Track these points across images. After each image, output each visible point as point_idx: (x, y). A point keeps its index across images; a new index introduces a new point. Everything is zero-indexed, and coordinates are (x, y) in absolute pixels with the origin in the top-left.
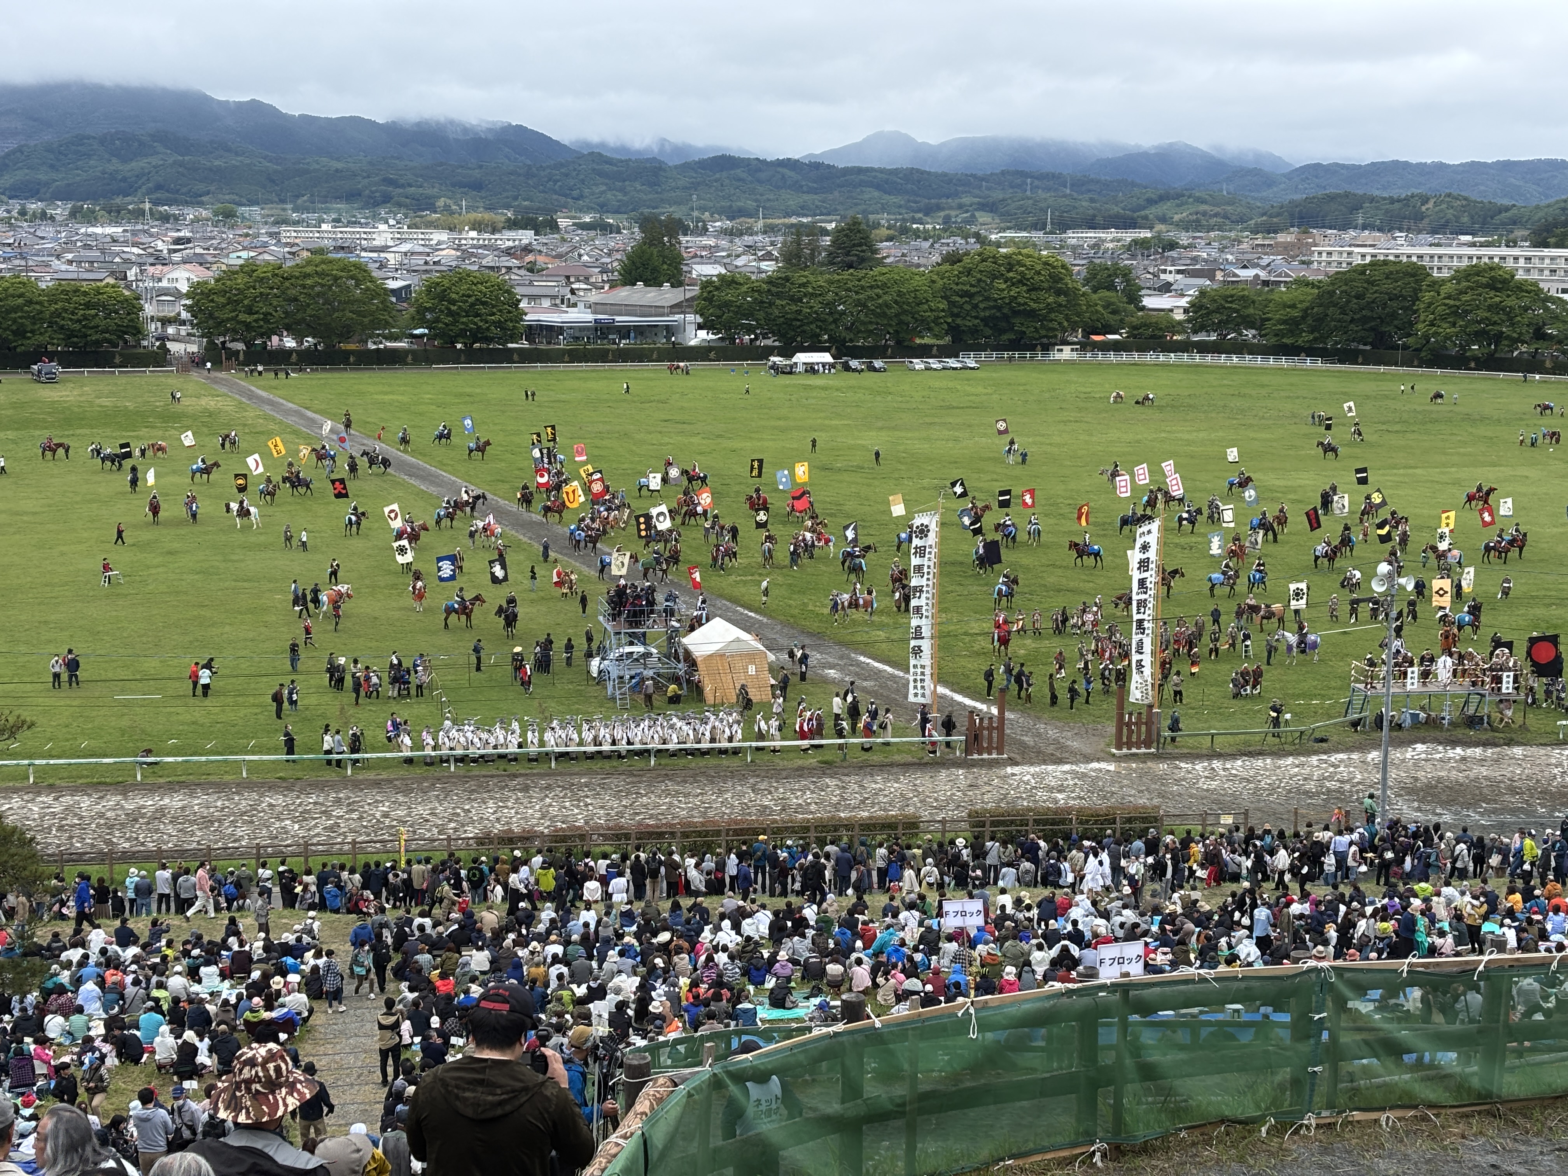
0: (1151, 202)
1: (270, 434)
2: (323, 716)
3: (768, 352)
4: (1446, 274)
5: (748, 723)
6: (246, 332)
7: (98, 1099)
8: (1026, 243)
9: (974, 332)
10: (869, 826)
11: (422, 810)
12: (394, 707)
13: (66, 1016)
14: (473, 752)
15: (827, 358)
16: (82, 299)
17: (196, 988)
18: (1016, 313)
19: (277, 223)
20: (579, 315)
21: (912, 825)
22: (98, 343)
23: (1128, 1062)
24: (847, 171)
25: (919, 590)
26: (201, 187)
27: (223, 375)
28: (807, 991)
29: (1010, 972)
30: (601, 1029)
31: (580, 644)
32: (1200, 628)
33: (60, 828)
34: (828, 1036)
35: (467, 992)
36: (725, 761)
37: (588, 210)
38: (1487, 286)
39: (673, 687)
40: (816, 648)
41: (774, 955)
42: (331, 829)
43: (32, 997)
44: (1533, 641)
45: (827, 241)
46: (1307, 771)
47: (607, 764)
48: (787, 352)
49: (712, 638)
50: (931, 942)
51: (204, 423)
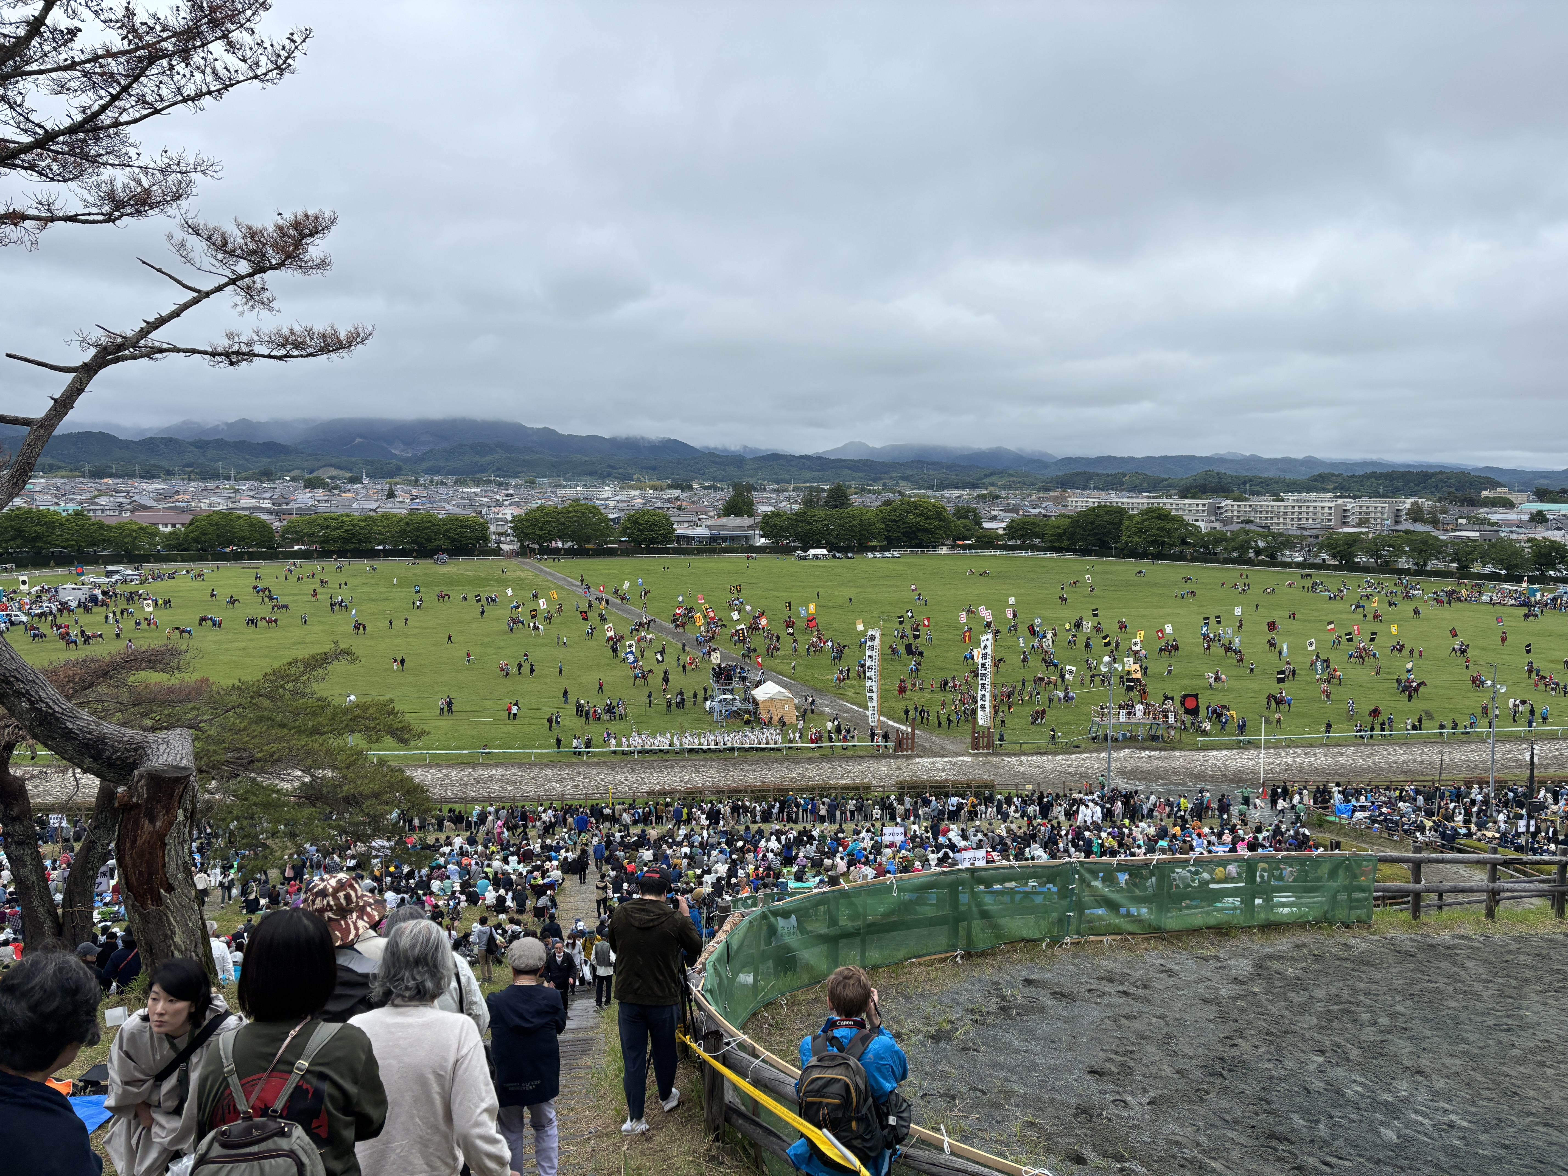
0: (986, 476)
1: (550, 589)
2: (572, 729)
3: (795, 549)
4: (1135, 512)
5: (784, 734)
6: (539, 539)
7: (456, 923)
8: (924, 496)
9: (898, 539)
10: (845, 788)
11: (621, 778)
12: (608, 725)
13: (442, 881)
14: (647, 748)
15: (825, 552)
16: (460, 524)
17: (506, 867)
18: (919, 530)
19: (555, 486)
20: (702, 531)
21: (868, 788)
22: (467, 545)
23: (974, 909)
24: (835, 461)
25: (871, 667)
26: (519, 469)
27: (527, 560)
28: (814, 873)
29: (918, 864)
30: (707, 889)
31: (701, 694)
32: (1014, 688)
33: (441, 786)
34: (821, 893)
35: (642, 870)
36: (773, 754)
37: (708, 480)
38: (1157, 518)
39: (747, 716)
40: (819, 696)
41: (797, 854)
42: (575, 787)
43: (425, 871)
44: (1185, 696)
45: (825, 495)
46: (1069, 762)
47: (713, 755)
48: (805, 549)
49: (767, 691)
50: (877, 849)
51: (518, 584)
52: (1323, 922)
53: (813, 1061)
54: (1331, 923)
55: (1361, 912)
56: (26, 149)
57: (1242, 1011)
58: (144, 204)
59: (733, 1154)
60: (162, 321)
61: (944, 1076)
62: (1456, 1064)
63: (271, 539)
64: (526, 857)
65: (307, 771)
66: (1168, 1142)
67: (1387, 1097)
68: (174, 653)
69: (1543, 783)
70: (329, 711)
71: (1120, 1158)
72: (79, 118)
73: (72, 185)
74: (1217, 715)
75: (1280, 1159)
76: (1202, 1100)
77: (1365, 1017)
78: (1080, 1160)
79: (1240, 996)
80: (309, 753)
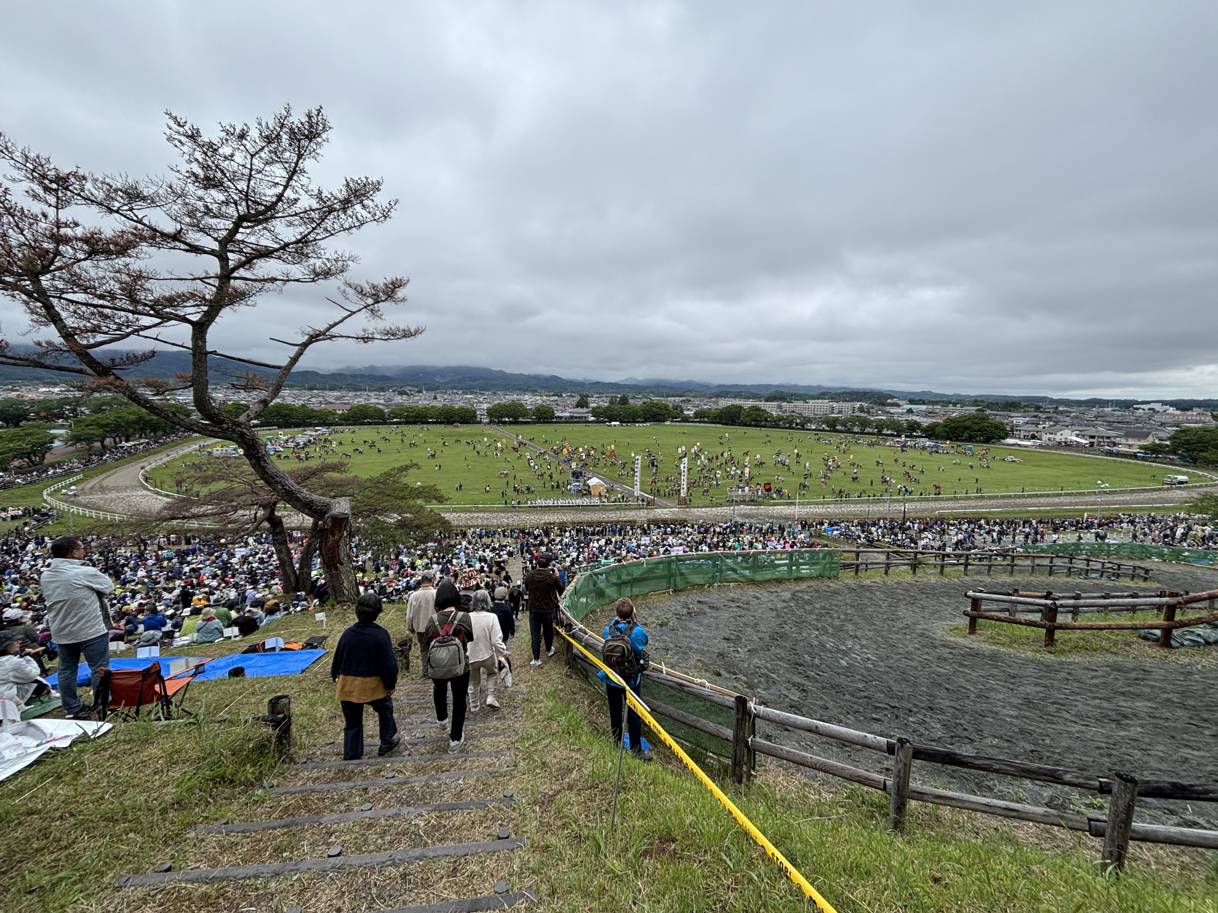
0: (685, 392)
1: (502, 438)
2: (512, 497)
3: (605, 422)
4: (747, 407)
5: (601, 499)
6: (498, 417)
8: (660, 400)
9: (649, 418)
10: (626, 522)
11: (532, 517)
12: (527, 495)
13: (457, 559)
14: (543, 505)
15: (618, 423)
16: (464, 410)
17: (484, 554)
18: (658, 414)
19: (505, 395)
20: (567, 414)
21: (635, 521)
22: (468, 419)
23: (678, 572)
25: (637, 472)
26: (489, 387)
27: (493, 426)
28: (612, 557)
29: (655, 553)
30: (568, 564)
31: (566, 483)
32: (696, 481)
33: (457, 520)
34: (615, 566)
36: (596, 507)
37: (569, 392)
38: (755, 410)
39: (585, 492)
40: (615, 484)
41: (605, 549)
42: (513, 521)
43: (450, 555)
44: (766, 484)
45: (618, 399)
46: (718, 511)
47: (571, 508)
48: (610, 422)
49: (594, 481)
50: (638, 546)
51: (489, 436)
52: (820, 577)
53: (609, 638)
54: (823, 577)
55: (835, 573)
56: (277, 250)
57: (786, 613)
58: (328, 274)
59: (577, 674)
60: (336, 324)
61: (664, 641)
62: (870, 634)
63: (384, 416)
64: (494, 550)
65: (399, 515)
66: (755, 667)
67: (843, 648)
68: (342, 465)
69: (908, 519)
70: (408, 490)
71: (735, 674)
72: (299, 237)
73: (297, 266)
74: (779, 491)
75: (800, 673)
76: (769, 650)
77: (835, 615)
78: (719, 675)
79: (785, 608)
80: (400, 507)
